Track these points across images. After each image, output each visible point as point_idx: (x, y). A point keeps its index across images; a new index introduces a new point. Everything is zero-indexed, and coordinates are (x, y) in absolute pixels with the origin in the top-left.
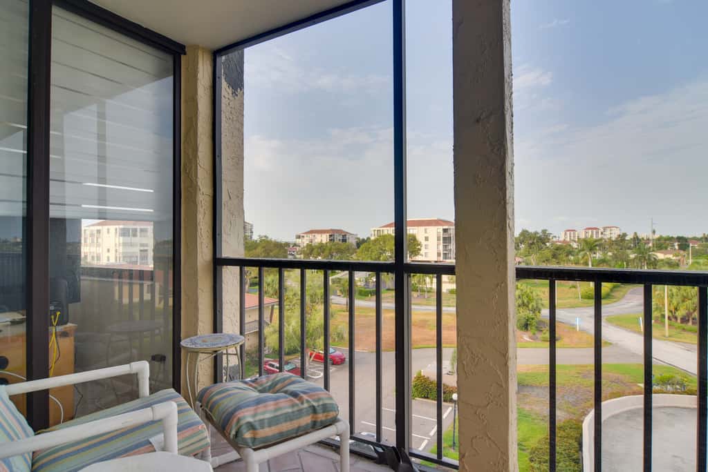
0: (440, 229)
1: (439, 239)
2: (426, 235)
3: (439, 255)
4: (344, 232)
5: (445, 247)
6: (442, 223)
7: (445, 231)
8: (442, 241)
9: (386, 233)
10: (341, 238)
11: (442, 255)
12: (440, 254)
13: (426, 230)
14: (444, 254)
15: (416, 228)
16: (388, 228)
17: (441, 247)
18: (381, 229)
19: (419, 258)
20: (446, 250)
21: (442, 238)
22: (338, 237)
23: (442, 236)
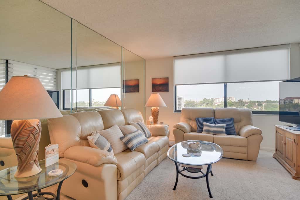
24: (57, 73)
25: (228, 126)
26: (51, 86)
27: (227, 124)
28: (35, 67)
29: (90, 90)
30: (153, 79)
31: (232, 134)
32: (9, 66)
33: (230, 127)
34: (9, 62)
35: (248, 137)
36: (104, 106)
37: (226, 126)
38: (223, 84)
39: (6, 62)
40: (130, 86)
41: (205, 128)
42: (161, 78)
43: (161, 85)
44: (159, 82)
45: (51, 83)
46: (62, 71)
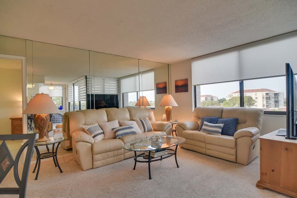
0: (264, 93)
1: (263, 98)
2: (256, 96)
4: (212, 96)
5: (267, 102)
6: (265, 90)
7: (267, 94)
8: (265, 99)
9: (234, 96)
10: (210, 99)
12: (264, 105)
13: (256, 94)
14: (266, 105)
15: (251, 93)
16: (236, 94)
17: (265, 102)
18: (232, 94)
19: (254, 107)
20: (268, 104)
22: (209, 98)
23: (265, 97)
24: (119, 80)
25: (225, 127)
26: (115, 91)
27: (225, 124)
28: (104, 78)
29: (137, 92)
30: (176, 81)
31: (230, 134)
32: (87, 79)
33: (229, 128)
34: (87, 77)
35: (238, 138)
36: (135, 106)
37: (224, 126)
38: (239, 81)
39: (85, 77)
40: (160, 88)
41: (204, 127)
42: (181, 80)
43: (182, 86)
44: (180, 84)
45: (115, 89)
46: (121, 79)
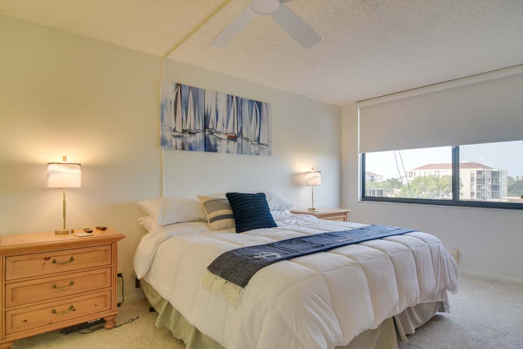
0: (474, 171)
1: (472, 179)
3: (472, 194)
4: (373, 174)
5: (478, 187)
6: (475, 165)
7: (479, 172)
8: (475, 182)
10: (369, 178)
11: (475, 195)
12: (474, 193)
14: (477, 193)
16: (421, 171)
17: (475, 187)
18: (413, 171)
20: (479, 190)
21: (475, 179)
23: (475, 177)
